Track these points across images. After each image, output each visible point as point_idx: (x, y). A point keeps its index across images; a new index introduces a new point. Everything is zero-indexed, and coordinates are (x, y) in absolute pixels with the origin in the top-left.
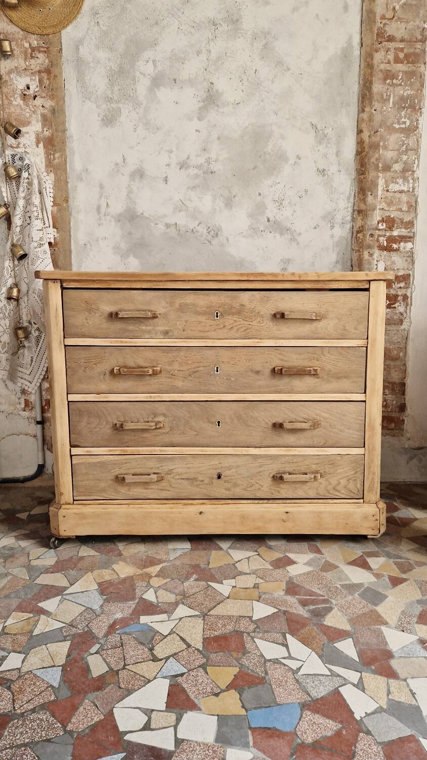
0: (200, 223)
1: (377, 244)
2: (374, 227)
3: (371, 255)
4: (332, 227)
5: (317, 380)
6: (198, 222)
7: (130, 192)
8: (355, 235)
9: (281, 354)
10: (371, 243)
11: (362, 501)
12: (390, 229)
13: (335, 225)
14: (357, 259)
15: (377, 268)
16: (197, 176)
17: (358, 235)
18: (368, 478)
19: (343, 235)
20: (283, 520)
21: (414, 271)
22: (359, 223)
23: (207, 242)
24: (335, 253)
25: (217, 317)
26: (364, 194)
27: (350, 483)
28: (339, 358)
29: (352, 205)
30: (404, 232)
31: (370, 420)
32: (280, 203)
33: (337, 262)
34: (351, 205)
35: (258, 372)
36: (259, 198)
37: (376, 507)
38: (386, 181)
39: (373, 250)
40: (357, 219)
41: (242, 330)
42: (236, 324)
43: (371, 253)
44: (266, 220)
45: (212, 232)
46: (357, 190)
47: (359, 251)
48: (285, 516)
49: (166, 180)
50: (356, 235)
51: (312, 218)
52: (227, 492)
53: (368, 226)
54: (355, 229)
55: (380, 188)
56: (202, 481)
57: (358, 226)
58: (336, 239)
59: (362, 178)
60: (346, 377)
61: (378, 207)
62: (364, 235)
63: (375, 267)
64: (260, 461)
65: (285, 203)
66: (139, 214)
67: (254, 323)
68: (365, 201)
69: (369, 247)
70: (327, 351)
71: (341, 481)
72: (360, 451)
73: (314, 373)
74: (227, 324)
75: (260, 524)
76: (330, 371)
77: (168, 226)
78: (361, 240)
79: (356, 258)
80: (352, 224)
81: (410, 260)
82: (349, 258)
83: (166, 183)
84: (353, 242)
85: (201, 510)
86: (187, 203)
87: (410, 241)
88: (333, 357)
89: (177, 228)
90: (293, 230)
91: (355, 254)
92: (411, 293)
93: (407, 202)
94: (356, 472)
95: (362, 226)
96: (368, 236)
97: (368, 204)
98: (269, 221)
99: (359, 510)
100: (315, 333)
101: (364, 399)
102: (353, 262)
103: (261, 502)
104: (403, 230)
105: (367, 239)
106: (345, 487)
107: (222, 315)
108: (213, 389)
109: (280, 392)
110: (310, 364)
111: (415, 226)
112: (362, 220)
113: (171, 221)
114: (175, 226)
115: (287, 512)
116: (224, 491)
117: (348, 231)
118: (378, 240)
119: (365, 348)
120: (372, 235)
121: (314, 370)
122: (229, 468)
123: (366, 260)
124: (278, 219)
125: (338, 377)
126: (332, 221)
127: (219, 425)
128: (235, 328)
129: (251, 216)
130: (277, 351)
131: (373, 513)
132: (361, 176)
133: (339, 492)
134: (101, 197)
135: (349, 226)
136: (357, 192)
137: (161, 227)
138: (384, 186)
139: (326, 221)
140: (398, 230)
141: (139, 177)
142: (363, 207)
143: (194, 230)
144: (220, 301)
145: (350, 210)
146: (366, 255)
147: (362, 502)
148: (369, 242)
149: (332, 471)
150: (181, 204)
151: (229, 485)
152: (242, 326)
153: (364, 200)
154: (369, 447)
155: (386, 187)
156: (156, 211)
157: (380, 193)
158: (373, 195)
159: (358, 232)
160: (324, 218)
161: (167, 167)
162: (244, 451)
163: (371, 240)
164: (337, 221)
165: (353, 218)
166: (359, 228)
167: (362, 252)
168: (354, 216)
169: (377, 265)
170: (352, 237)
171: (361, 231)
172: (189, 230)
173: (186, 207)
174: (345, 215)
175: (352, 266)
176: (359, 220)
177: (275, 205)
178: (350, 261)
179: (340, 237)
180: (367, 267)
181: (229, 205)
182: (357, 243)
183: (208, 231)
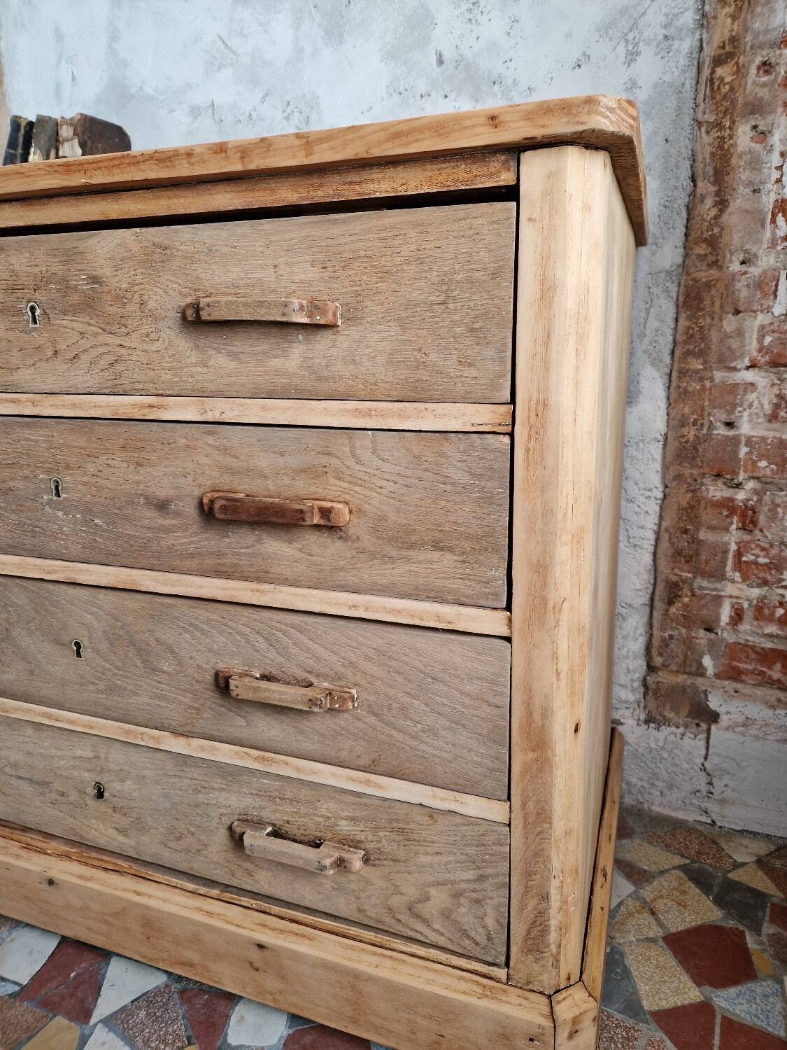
0: (267, 94)
1: (784, 96)
2: (776, 35)
3: (762, 135)
4: (632, 56)
5: (339, 543)
6: (262, 94)
8: (706, 72)
9: (225, 450)
10: (764, 93)
11: (501, 973)
13: (642, 47)
14: (713, 155)
15: (779, 181)
17: (719, 71)
18: (522, 908)
19: (667, 78)
20: (251, 964)
22: (724, 27)
25: (35, 321)
27: (460, 905)
28: (409, 472)
31: (529, 714)
35: (162, 506)
37: (546, 1010)
39: (770, 118)
40: (715, 17)
41: (103, 363)
42: (85, 343)
43: (761, 128)
44: (434, 59)
47: (718, 125)
48: (255, 955)
50: (713, 72)
51: (569, 35)
52: (121, 839)
53: (757, 35)
54: (709, 52)
56: (62, 794)
57: (716, 41)
60: (438, 546)
62: (740, 71)
63: (776, 175)
64: (194, 772)
66: (133, 91)
67: (133, 341)
69: (756, 108)
70: (368, 443)
71: (433, 891)
72: (495, 811)
73: (322, 522)
74: (61, 346)
75: (191, 955)
76: (384, 518)
77: (195, 112)
78: (727, 87)
79: (709, 149)
80: (697, 37)
82: (687, 153)
84: (701, 96)
85: (52, 874)
86: (236, 43)
88: (387, 467)
89: (217, 117)
90: (510, 81)
91: (704, 135)
94: (481, 878)
95: (733, 40)
96: (753, 71)
98: (440, 62)
99: (484, 1003)
100: (320, 379)
101: (504, 631)
102: (699, 166)
103: (203, 890)
105: (750, 81)
106: (446, 915)
107: (45, 313)
108: (52, 546)
109: (228, 576)
110: (313, 489)
112: (734, 18)
113: (202, 98)
114: (210, 111)
115: (261, 946)
116: (115, 834)
117: (683, 61)
119: (507, 440)
120: (766, 67)
121: (321, 509)
122: (122, 776)
123: (740, 156)
124: (467, 52)
125: (406, 540)
126: (630, 36)
127: (79, 655)
128: (85, 358)
129: (391, 55)
130: (210, 440)
131: (533, 1031)
133: (426, 922)
134: (59, 62)
135: (686, 45)
137: (182, 117)
139: (611, 39)
143: (254, 114)
144: (36, 270)
146: (743, 137)
147: (504, 977)
148: (757, 90)
149: (402, 854)
150: (222, 47)
151: (125, 822)
152: (102, 349)
154: (524, 805)
156: (168, 78)
159: (718, 61)
160: (605, 29)
162: (149, 736)
163: (764, 85)
164: (647, 34)
165: (704, 16)
166: (724, 47)
167: (731, 128)
168: (707, 8)
169: (780, 168)
170: (698, 82)
171: (730, 55)
172: (242, 118)
173: (232, 56)
174: (676, 11)
175: (693, 179)
176: (721, 17)
177: (459, 11)
178: (688, 163)
179: (656, 85)
180: (743, 177)
181: (335, 32)
182: (713, 98)
183: (285, 114)
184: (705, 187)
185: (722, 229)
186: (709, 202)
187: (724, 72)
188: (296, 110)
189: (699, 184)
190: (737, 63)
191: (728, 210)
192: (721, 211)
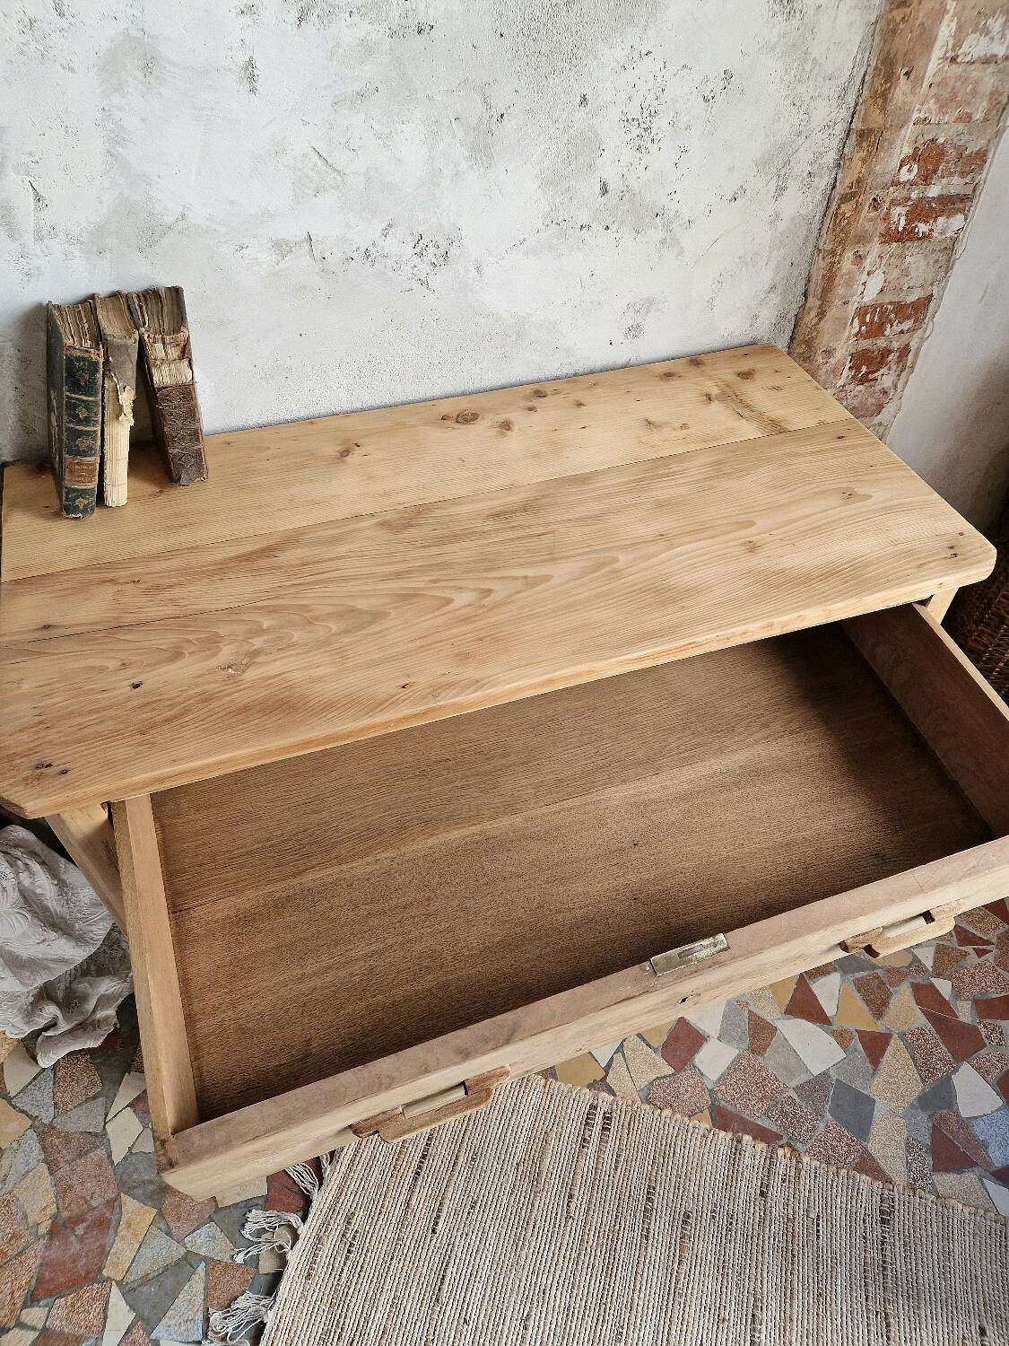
0: (390, 225)
1: (881, 227)
2: (888, 179)
3: (859, 258)
4: (781, 190)
6: (383, 226)
7: (117, 140)
8: (833, 207)
10: (869, 226)
12: (925, 181)
13: (790, 182)
14: (824, 276)
15: (862, 293)
16: (367, 49)
17: (843, 207)
19: (803, 211)
21: (944, 289)
22: (856, 168)
23: (416, 285)
24: (772, 265)
26: (890, 78)
29: (848, 116)
30: (956, 185)
32: (642, 128)
33: (773, 288)
34: (845, 114)
36: (581, 114)
38: (960, 27)
39: (868, 246)
40: (850, 159)
43: (861, 253)
44: (597, 188)
45: (431, 250)
46: (874, 65)
47: (833, 253)
49: (252, 77)
50: (839, 207)
51: (731, 169)
53: (875, 176)
54: (840, 189)
55: (937, 52)
57: (847, 182)
58: (782, 226)
59: (898, 19)
61: (915, 116)
62: (857, 207)
63: (861, 288)
65: (660, 124)
66: (169, 219)
68: (885, 100)
69: (861, 238)
77: (282, 248)
78: (846, 221)
79: (822, 272)
80: (834, 175)
81: (942, 258)
82: (805, 274)
83: (253, 90)
84: (825, 228)
86: (340, 158)
87: (962, 211)
89: (316, 253)
90: (673, 213)
91: (821, 262)
92: (922, 340)
93: (992, 94)
95: (859, 181)
96: (867, 207)
97: (891, 107)
98: (604, 191)
102: (812, 284)
104: (956, 180)
105: (863, 216)
111: (987, 165)
112: (864, 161)
113: (291, 230)
114: (306, 246)
117: (818, 197)
118: (887, 217)
120: (876, 205)
123: (842, 277)
124: (633, 183)
126: (783, 171)
129: (550, 181)
132: (895, 12)
135: (823, 182)
136: (870, 70)
137: (261, 255)
138: (950, 47)
139: (766, 174)
140: (944, 181)
141: (139, 75)
142: (876, 118)
143: (373, 250)
145: (839, 130)
146: (847, 262)
148: (866, 223)
150: (320, 163)
153: (882, 97)
155: (954, 46)
156: (232, 203)
157: (933, 66)
158: (912, 77)
159: (845, 199)
160: (762, 165)
161: (247, 19)
163: (871, 219)
164: (796, 171)
165: (842, 156)
166: (851, 188)
167: (840, 255)
168: (846, 150)
169: (864, 284)
170: (825, 215)
171: (853, 195)
172: (354, 255)
173: (335, 175)
174: (822, 150)
175: (805, 294)
176: (855, 160)
177: (629, 136)
178: (803, 283)
179: (793, 219)
180: (841, 292)
181: (481, 153)
182: (834, 230)
183: (417, 250)
184: (813, 302)
185: (818, 332)
186: (813, 313)
187: (847, 208)
188: (430, 245)
189: (810, 299)
190: (857, 202)
191: (825, 318)
192: (820, 319)
